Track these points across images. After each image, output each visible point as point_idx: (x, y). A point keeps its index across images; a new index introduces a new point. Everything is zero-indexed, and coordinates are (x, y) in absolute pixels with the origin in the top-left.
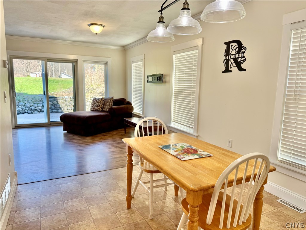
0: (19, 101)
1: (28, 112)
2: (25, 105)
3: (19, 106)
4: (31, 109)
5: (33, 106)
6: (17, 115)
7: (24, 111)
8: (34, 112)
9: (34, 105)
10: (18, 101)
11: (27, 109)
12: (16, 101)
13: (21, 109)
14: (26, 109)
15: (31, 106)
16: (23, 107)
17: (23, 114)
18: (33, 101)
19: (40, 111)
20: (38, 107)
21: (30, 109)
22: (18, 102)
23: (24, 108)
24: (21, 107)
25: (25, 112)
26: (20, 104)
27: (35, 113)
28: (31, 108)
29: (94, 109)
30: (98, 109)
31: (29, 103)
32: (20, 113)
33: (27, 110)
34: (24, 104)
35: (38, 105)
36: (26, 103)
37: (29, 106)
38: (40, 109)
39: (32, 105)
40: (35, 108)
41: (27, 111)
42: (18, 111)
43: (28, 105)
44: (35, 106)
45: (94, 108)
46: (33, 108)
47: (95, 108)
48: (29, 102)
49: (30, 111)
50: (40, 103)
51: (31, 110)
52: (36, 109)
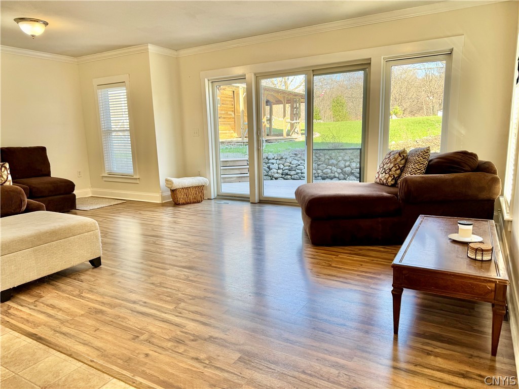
16: (333, 168)
24: (331, 167)
25: (335, 177)
27: (350, 180)
28: (345, 169)
30: (386, 178)
31: (345, 160)
32: (327, 178)
33: (339, 174)
34: (336, 162)
36: (339, 161)
37: (343, 166)
39: (347, 164)
41: (337, 176)
43: (342, 164)
46: (348, 169)
49: (343, 176)
51: (344, 173)
52: (353, 171)
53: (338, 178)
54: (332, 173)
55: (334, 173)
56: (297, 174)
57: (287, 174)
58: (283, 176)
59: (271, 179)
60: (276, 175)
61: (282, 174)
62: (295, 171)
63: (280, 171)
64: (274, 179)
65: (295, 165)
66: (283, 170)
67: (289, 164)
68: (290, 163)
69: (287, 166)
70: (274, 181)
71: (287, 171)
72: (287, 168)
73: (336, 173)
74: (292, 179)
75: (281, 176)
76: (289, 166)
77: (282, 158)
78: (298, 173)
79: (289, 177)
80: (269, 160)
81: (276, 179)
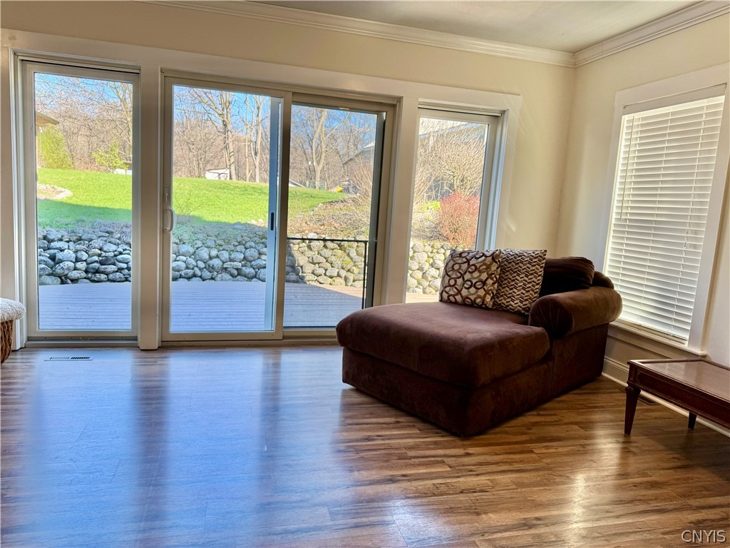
0: (180, 240)
1: (203, 275)
2: (195, 252)
3: (178, 254)
4: (213, 268)
5: (217, 257)
6: (172, 283)
7: (190, 272)
8: (219, 276)
9: (222, 254)
10: (178, 241)
11: (201, 265)
12: (173, 239)
13: (183, 265)
14: (197, 266)
15: (211, 258)
16: (189, 259)
17: (189, 279)
18: (217, 242)
19: (236, 272)
20: (231, 260)
21: (209, 266)
22: (177, 244)
23: (192, 261)
24: (184, 258)
25: (194, 275)
26: (184, 248)
27: (222, 280)
28: (211, 262)
29: (459, 298)
30: (479, 297)
31: (208, 247)
32: (181, 277)
33: (201, 269)
34: (191, 250)
35: (232, 256)
36: (197, 248)
37: (207, 257)
38: (237, 269)
39: (214, 253)
40: (224, 263)
41: (199, 273)
42: (173, 269)
43: (204, 253)
44: (223, 259)
45: (459, 292)
46: (216, 262)
47: (464, 292)
48: (209, 244)
49: (209, 273)
50: (239, 248)
51: (211, 269)
52: (225, 266)
53: (200, 277)
54: (187, 268)
55: (193, 269)
56: (120, 270)
57: (97, 271)
58: (90, 275)
59: (63, 283)
60: (74, 274)
61: (86, 271)
62: (114, 264)
63: (82, 265)
64: (69, 281)
65: (112, 254)
66: (88, 264)
67: (99, 252)
68: (101, 249)
69: (94, 255)
70: (70, 286)
71: (96, 265)
72: (96, 258)
73: (196, 268)
74: (108, 280)
75: (84, 275)
76: (99, 255)
77: (80, 239)
78: (123, 269)
79: (103, 277)
80: (50, 241)
81: (74, 281)
